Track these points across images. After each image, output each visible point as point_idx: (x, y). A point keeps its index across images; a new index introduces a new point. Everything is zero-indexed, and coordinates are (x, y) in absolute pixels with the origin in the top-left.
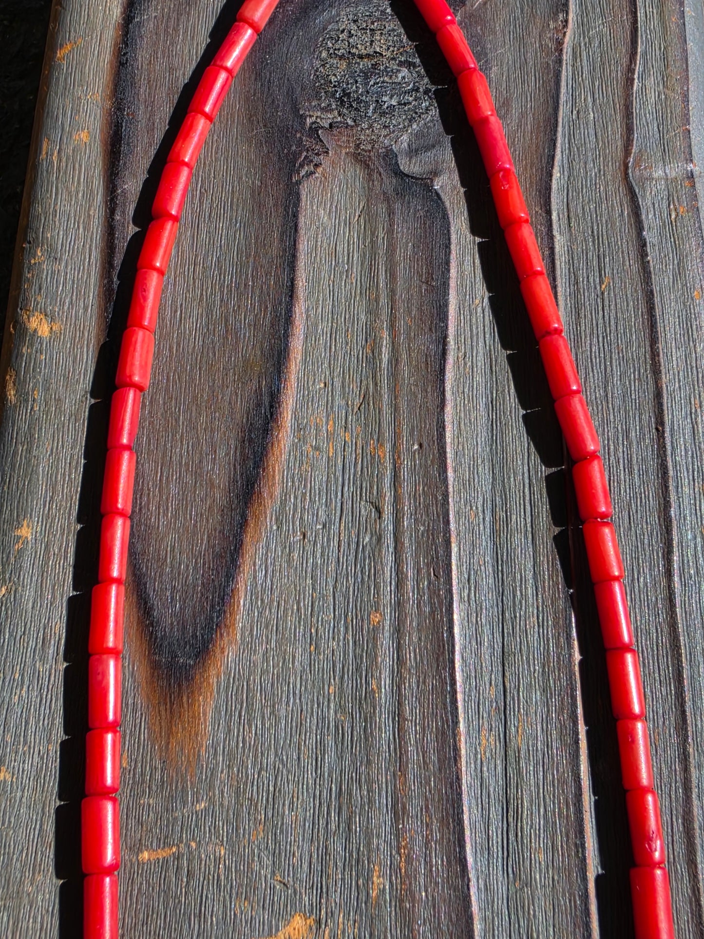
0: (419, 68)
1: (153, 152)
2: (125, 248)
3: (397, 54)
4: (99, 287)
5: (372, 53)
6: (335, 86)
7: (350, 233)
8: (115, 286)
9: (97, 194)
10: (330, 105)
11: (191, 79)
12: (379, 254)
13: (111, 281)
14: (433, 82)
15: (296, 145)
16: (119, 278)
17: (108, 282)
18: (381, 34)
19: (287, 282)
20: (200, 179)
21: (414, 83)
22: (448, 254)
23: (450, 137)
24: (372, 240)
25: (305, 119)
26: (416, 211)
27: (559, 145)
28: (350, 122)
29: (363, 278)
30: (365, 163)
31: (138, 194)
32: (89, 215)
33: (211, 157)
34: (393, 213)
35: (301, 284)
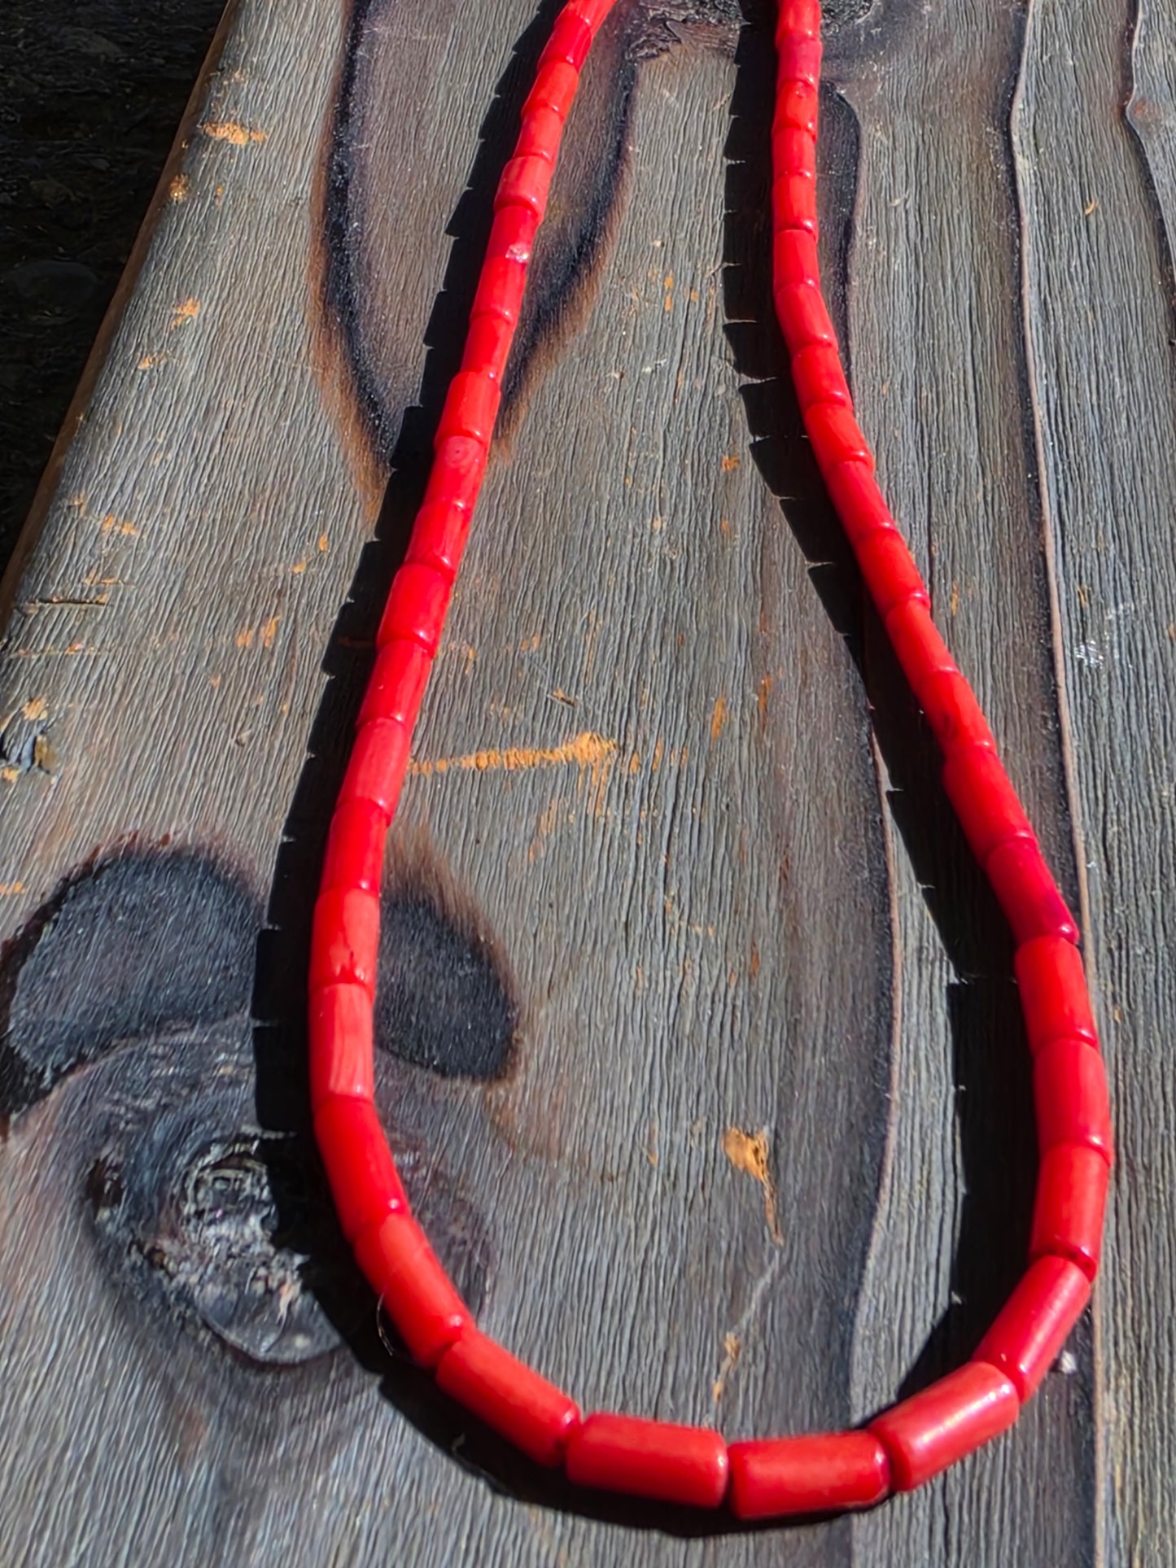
7: (707, 117)
9: (333, 32)
10: (683, 3)
15: (632, 29)
19: (611, 143)
25: (647, 11)
28: (713, 21)
32: (318, 47)
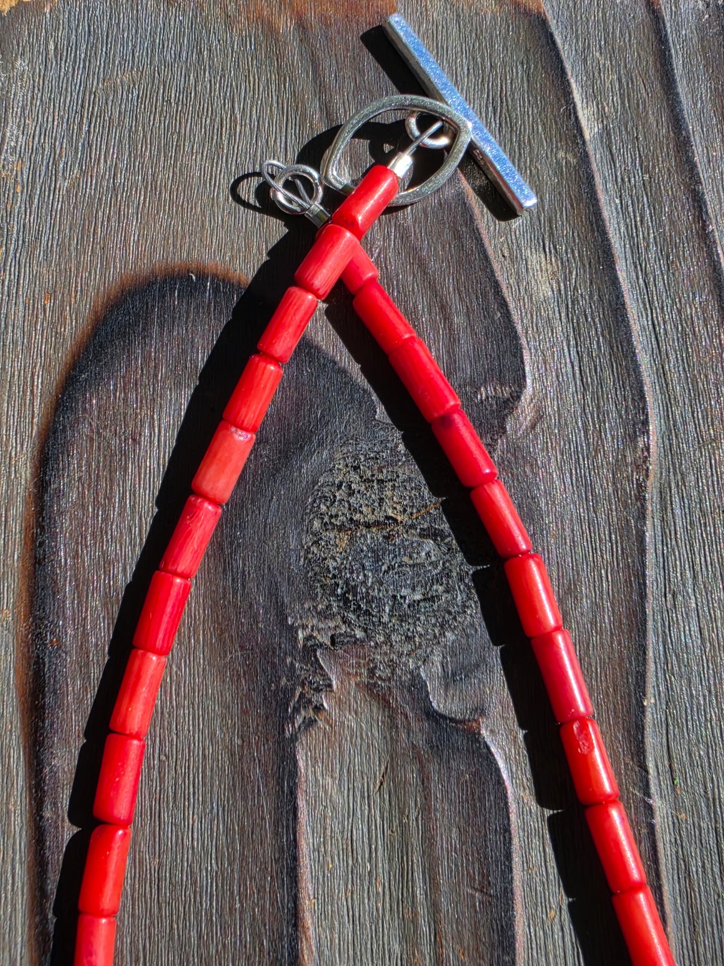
0: (449, 539)
1: (89, 699)
2: (61, 862)
3: (417, 518)
4: (30, 928)
5: (382, 519)
6: (334, 576)
7: (370, 811)
8: (51, 928)
9: (17, 775)
10: (329, 607)
11: (135, 575)
12: (412, 845)
13: (44, 919)
14: (471, 561)
15: (287, 676)
16: (55, 913)
17: (41, 921)
18: (394, 486)
19: (288, 901)
20: (158, 739)
21: (444, 564)
22: (508, 842)
23: (499, 647)
24: (401, 822)
25: (296, 632)
26: (460, 775)
27: (650, 654)
28: (359, 634)
29: (393, 882)
30: (384, 699)
31: (74, 771)
33: (171, 702)
34: (428, 779)
35: (307, 902)
